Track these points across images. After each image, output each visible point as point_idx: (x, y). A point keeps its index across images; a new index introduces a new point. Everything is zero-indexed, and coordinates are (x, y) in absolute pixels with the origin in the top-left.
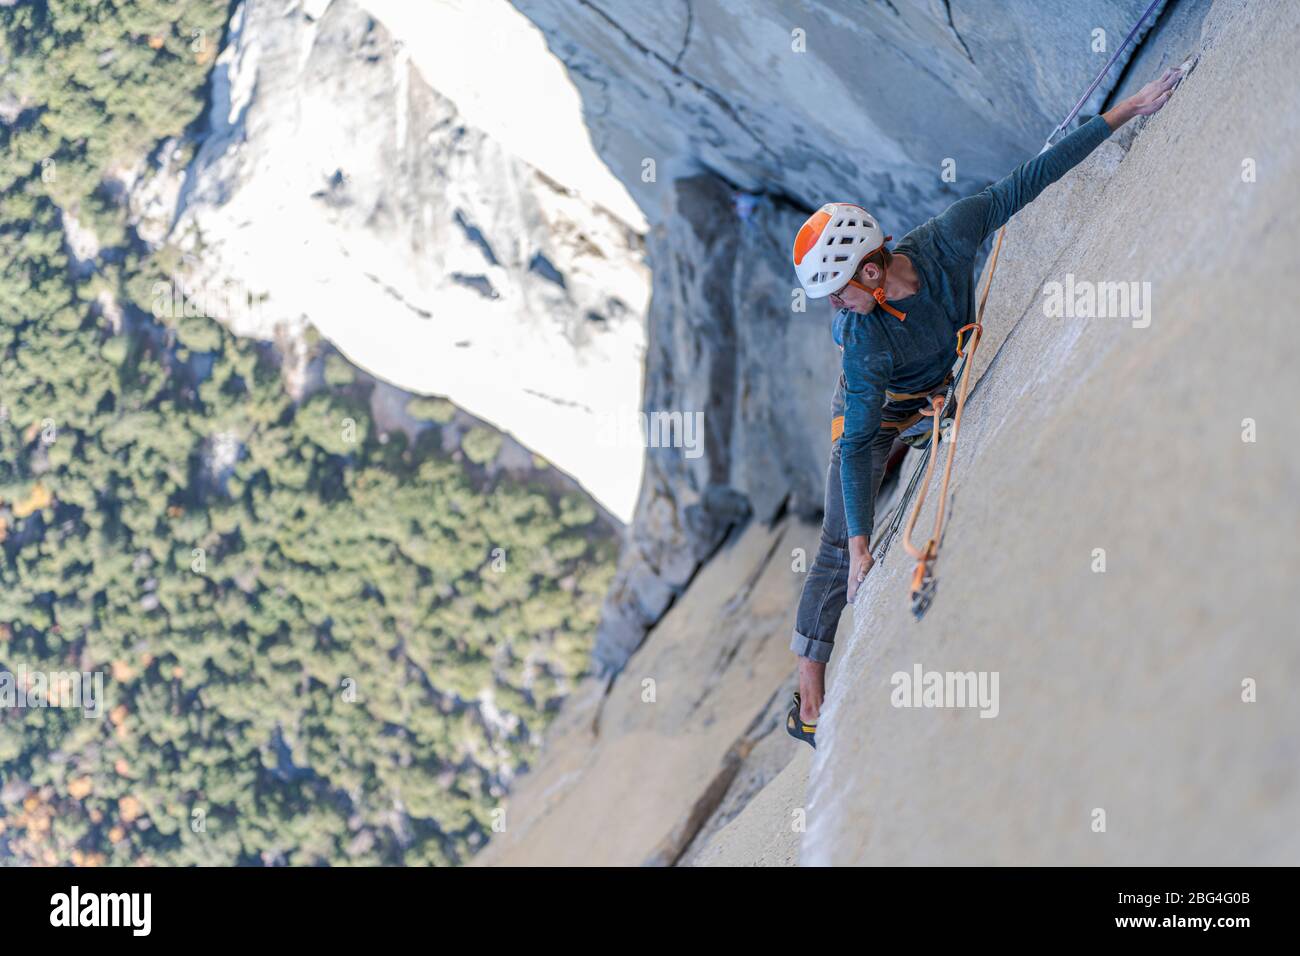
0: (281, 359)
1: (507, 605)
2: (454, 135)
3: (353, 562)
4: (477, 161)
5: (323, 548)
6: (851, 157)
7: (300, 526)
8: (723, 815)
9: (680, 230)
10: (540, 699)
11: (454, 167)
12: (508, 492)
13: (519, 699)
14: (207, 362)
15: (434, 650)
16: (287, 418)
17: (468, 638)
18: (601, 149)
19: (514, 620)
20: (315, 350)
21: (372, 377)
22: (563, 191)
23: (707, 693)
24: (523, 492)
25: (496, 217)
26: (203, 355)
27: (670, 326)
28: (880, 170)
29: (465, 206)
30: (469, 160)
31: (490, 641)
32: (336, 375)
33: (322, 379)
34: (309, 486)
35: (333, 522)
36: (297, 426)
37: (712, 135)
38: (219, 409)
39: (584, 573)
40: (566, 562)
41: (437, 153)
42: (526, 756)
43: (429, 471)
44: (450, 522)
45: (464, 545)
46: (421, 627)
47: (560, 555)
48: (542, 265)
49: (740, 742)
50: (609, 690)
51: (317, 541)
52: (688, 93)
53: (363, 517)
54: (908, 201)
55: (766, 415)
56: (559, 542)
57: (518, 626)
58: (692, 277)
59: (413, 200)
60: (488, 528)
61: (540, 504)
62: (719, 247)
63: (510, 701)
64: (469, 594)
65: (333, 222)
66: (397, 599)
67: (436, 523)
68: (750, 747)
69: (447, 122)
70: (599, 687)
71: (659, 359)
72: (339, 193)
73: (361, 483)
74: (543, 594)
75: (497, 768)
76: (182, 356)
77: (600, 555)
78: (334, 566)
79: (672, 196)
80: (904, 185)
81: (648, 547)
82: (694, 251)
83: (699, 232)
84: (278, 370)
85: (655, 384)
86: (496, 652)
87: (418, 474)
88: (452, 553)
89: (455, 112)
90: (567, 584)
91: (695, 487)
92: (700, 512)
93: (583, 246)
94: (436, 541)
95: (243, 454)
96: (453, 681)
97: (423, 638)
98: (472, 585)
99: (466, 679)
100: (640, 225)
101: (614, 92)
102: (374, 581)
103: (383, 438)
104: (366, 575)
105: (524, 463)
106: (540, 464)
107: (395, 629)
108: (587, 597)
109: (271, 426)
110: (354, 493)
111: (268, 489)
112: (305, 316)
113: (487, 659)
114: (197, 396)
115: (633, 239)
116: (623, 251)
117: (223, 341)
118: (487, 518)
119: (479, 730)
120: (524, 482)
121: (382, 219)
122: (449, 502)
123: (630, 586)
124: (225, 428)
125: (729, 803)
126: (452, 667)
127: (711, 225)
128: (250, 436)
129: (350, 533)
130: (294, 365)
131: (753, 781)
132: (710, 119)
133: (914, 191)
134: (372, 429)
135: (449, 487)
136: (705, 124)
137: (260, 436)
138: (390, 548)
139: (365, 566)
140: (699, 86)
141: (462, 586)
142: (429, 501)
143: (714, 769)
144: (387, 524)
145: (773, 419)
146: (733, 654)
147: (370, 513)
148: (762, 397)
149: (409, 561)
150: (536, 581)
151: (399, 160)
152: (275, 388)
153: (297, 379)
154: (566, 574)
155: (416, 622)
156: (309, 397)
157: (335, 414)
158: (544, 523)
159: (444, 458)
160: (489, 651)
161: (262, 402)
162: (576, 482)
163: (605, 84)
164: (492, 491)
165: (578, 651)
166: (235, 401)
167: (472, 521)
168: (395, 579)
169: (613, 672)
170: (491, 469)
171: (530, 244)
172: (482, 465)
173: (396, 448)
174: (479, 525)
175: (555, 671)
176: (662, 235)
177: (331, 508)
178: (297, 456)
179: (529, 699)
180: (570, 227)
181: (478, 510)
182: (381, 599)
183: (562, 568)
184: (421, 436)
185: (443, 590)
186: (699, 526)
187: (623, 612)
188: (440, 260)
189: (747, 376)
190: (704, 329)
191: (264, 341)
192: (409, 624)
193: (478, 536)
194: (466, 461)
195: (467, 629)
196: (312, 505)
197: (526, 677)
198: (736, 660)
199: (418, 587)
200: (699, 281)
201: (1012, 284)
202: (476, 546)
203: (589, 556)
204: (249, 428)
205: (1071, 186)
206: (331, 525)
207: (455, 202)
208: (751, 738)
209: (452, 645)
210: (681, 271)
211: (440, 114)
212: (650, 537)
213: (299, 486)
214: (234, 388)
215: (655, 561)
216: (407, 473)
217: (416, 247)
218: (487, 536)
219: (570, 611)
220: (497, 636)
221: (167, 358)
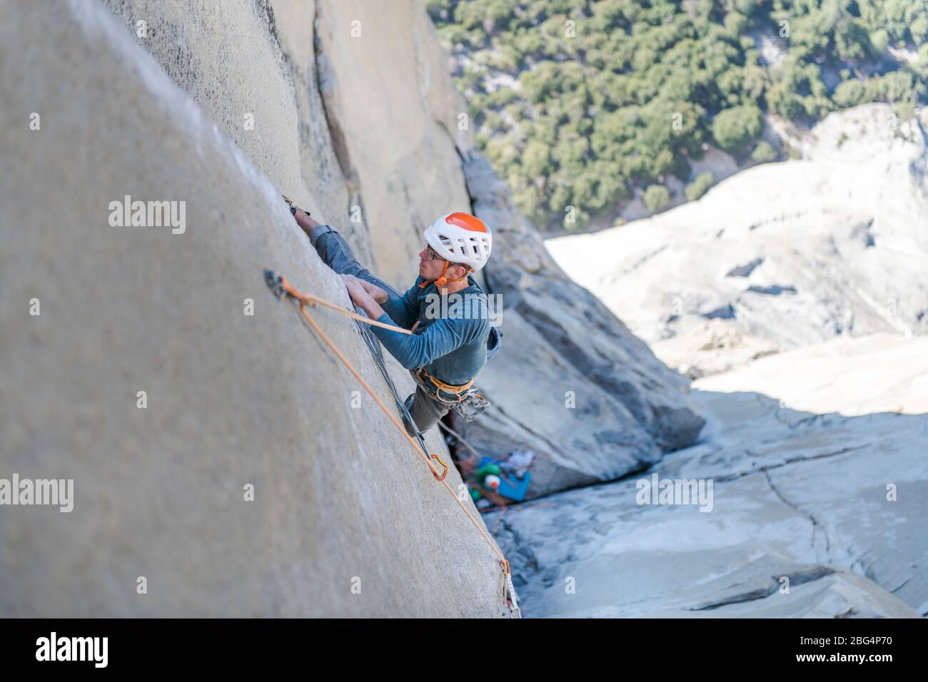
0: (797, 127)
1: (556, 138)
2: (840, 326)
3: (651, 73)
4: (814, 326)
5: (673, 63)
6: (632, 523)
7: (695, 60)
8: (325, 144)
9: (676, 400)
10: (490, 114)
11: (823, 311)
12: (618, 190)
13: (499, 103)
14: (830, 84)
15: (564, 78)
16: (762, 103)
17: (556, 102)
18: (759, 397)
19: (545, 136)
20: (785, 150)
21: (744, 169)
22: (756, 357)
23: (408, 200)
24: (610, 199)
25: (775, 311)
26: (835, 86)
27: (628, 351)
28: (611, 532)
29: (795, 298)
30: (819, 322)
31: (544, 113)
32: (763, 150)
33: (766, 140)
34: (713, 84)
35: (682, 81)
36: (752, 105)
37: (711, 460)
38: (798, 69)
39: (538, 195)
40: (553, 191)
41: (838, 308)
42: (466, 80)
43: (666, 156)
44: (628, 145)
45: (609, 142)
46: (584, 80)
47: (560, 191)
48: (727, 313)
49: (358, 188)
50: (458, 150)
51: (679, 63)
52: (745, 465)
53: (671, 99)
54: (582, 534)
55: (533, 360)
56: (567, 195)
57: (539, 135)
58: (645, 385)
59: (824, 273)
60: (607, 163)
61: (597, 203)
62: (649, 414)
63: (503, 95)
64: (580, 122)
65: (849, 219)
66: (610, 81)
67: (634, 136)
68: (349, 190)
69: (851, 328)
70: (464, 148)
71: (615, 330)
72: (862, 235)
73: (691, 114)
74: (546, 163)
75: (471, 59)
76: (845, 73)
77: (541, 212)
78: (657, 61)
79: (699, 412)
80: (591, 539)
81: (518, 238)
82: (658, 398)
83: (666, 409)
84: (792, 120)
85: (604, 317)
86: (535, 111)
87: (669, 149)
88: (610, 132)
89: (853, 336)
90: (540, 181)
91: (528, 290)
92: (512, 281)
93: (716, 344)
94: (624, 128)
95: (762, 62)
96: (539, 74)
97: (577, 77)
98: (583, 128)
99: (535, 82)
100: (699, 385)
101: (783, 428)
102: (631, 77)
103: (705, 147)
104: (638, 74)
105: (625, 213)
106: (619, 221)
107: (594, 65)
108: (524, 186)
109: (764, 90)
110: (689, 105)
111: (731, 60)
112: (810, 159)
113: (535, 103)
114: (816, 63)
115: (695, 374)
116: (695, 363)
117: (834, 103)
118: (613, 167)
119: (501, 66)
120: (616, 204)
121: (828, 247)
122: (640, 153)
123: (505, 210)
124: (785, 64)
125: (328, 153)
126: (548, 80)
127: (664, 419)
128: (768, 73)
129: (669, 85)
130: (787, 131)
131: (329, 175)
132: (720, 465)
133: (584, 541)
134: (716, 144)
135: (648, 161)
136: (720, 460)
137: (764, 79)
138: (642, 100)
139: (643, 77)
140: (744, 474)
141: (588, 122)
142: (649, 143)
143: (355, 161)
144: (656, 109)
145: (527, 361)
146: (417, 232)
147: (670, 105)
148: (546, 367)
149: (626, 104)
150: (557, 165)
151: (851, 283)
152: (783, 110)
153: (778, 126)
154: (546, 185)
155: (589, 80)
156: (763, 124)
157: (741, 131)
158: (584, 196)
159: (666, 171)
160: (539, 107)
161: (782, 97)
162: (592, 232)
163: (791, 427)
164: (625, 182)
165: (499, 156)
166: (795, 81)
167: (619, 157)
168: (623, 89)
169: (465, 161)
170: (639, 192)
171: (744, 317)
172: (645, 189)
173: (694, 149)
174: (613, 159)
175: (498, 135)
176: (683, 389)
177: (691, 85)
178: (736, 91)
179: (494, 107)
180: (732, 345)
181: (622, 166)
182: (617, 71)
183: (551, 186)
184: (689, 169)
185: (594, 110)
186: (505, 274)
187: (494, 194)
188: (777, 260)
189: (564, 368)
190: (610, 367)
191: (815, 125)
192: (591, 76)
193: (607, 154)
194: (654, 182)
195: (561, 105)
196: (701, 77)
197: (508, 116)
198: (413, 231)
199: (607, 97)
200: (639, 387)
201: (455, 522)
202: (603, 149)
203: (545, 206)
204: (773, 77)
205: (481, 600)
206: (682, 78)
207: (803, 295)
208: (355, 196)
209: (560, 90)
210: (653, 381)
211: (858, 327)
212: (522, 243)
213: (719, 78)
214: (803, 87)
215: (507, 234)
216: (676, 144)
217: (796, 253)
218: (604, 159)
219: (524, 170)
220: (544, 118)
221: (851, 63)
